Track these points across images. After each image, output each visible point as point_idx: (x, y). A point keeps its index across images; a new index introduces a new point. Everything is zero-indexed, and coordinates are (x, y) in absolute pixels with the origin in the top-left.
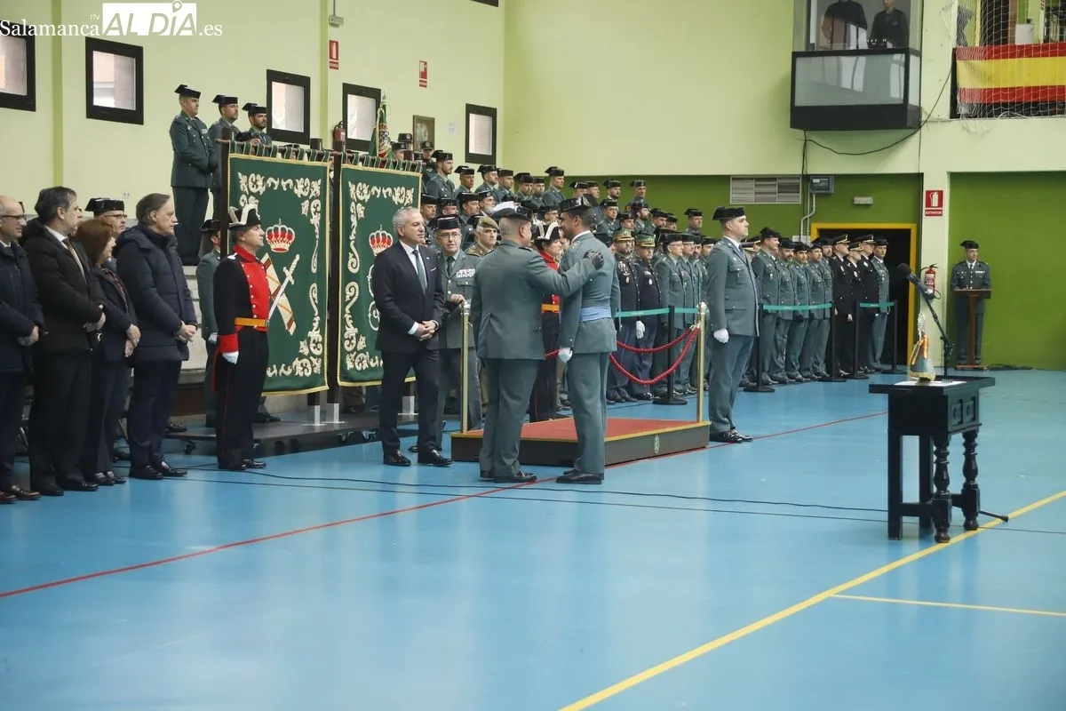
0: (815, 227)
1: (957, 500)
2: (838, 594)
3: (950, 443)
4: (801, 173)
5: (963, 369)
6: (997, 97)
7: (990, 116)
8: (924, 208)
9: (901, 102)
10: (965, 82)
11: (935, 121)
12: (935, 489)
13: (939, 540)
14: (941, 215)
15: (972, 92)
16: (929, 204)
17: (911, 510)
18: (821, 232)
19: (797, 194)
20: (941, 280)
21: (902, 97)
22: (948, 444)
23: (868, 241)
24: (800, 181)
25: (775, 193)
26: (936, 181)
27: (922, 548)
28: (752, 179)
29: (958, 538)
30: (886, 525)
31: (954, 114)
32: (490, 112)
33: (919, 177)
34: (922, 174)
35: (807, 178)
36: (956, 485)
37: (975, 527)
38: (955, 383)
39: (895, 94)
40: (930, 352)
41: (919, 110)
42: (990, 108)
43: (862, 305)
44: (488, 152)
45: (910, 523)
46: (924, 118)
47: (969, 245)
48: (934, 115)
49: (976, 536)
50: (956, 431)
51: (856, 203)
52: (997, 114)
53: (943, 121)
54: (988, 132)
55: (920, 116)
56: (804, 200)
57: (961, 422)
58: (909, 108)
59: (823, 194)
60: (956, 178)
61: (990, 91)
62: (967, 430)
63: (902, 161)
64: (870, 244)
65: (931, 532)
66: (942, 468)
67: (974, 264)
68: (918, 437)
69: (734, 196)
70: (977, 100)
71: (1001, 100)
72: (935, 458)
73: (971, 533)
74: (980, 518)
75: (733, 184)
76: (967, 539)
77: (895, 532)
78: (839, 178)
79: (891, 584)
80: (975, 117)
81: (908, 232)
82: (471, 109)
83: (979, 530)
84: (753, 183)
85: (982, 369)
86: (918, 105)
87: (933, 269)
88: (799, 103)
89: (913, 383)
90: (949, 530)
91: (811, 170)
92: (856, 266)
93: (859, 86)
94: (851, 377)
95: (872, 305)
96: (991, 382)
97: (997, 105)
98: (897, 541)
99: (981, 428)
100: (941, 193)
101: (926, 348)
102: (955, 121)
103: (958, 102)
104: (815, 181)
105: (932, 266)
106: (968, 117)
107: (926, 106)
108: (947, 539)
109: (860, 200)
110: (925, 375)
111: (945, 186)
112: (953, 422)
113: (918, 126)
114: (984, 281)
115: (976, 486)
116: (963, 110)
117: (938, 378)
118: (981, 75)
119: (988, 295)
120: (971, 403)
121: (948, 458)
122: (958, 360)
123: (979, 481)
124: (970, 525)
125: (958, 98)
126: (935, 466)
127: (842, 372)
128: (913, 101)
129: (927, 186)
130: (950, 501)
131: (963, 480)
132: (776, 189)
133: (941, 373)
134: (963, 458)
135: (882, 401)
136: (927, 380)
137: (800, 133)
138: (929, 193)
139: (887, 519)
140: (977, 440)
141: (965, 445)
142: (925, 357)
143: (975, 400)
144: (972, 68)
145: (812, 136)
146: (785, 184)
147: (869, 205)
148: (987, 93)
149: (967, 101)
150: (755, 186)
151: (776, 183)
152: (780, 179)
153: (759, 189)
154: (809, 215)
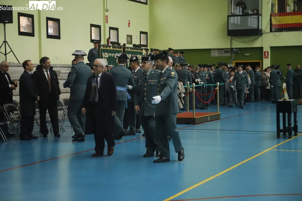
0: (234, 62)
4: (230, 47)
6: (283, 26)
7: (281, 31)
9: (257, 28)
10: (274, 22)
11: (266, 33)
14: (268, 58)
15: (276, 25)
16: (265, 55)
18: (236, 63)
19: (229, 53)
24: (230, 50)
25: (223, 53)
26: (267, 49)
28: (217, 50)
31: (271, 31)
32: (146, 33)
33: (262, 48)
34: (263, 47)
35: (232, 49)
39: (255, 26)
41: (261, 30)
42: (281, 29)
44: (145, 44)
46: (263, 32)
48: (266, 32)
51: (245, 55)
52: (283, 31)
53: (268, 33)
54: (280, 35)
56: (231, 55)
58: (259, 30)
59: (236, 53)
60: (272, 48)
63: (257, 44)
69: (212, 54)
70: (277, 27)
71: (284, 27)
75: (212, 51)
78: (240, 48)
80: (277, 32)
81: (259, 63)
82: (141, 33)
84: (217, 51)
88: (230, 29)
91: (233, 47)
100: (268, 52)
102: (271, 33)
103: (272, 28)
104: (234, 50)
106: (275, 32)
107: (264, 29)
109: (246, 54)
111: (269, 50)
113: (261, 34)
116: (273, 30)
118: (278, 20)
128: (260, 28)
129: (264, 50)
132: (224, 52)
137: (230, 37)
138: (265, 52)
144: (275, 18)
145: (233, 38)
146: (226, 51)
147: (249, 56)
148: (280, 25)
149: (274, 28)
150: (218, 51)
151: (224, 50)
152: (224, 49)
153: (219, 52)
154: (233, 59)
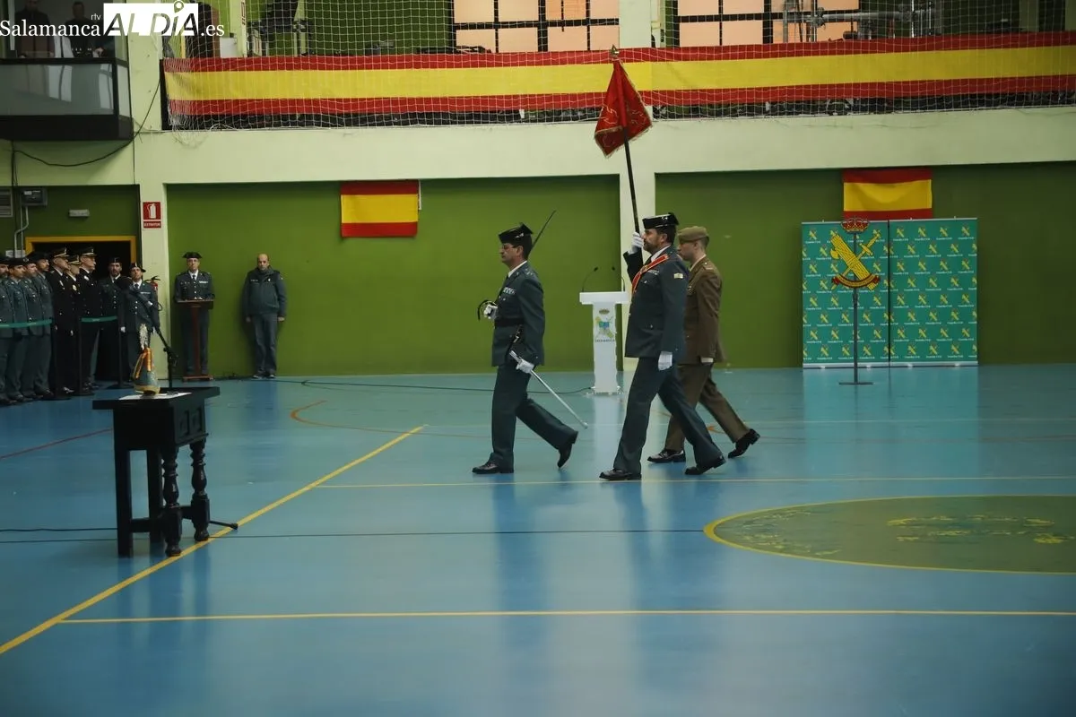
0: (30, 240)
1: (187, 513)
2: (66, 619)
3: (178, 455)
4: (10, 185)
5: (189, 380)
6: (207, 109)
7: (202, 128)
8: (142, 220)
9: (112, 113)
10: (175, 93)
11: (148, 133)
12: (164, 503)
13: (170, 553)
14: (160, 227)
15: (182, 102)
16: (147, 216)
17: (141, 525)
19: (7, 207)
20: (164, 292)
21: (112, 107)
22: (176, 457)
23: (88, 254)
24: (10, 193)
26: (153, 193)
27: (153, 563)
29: (188, 551)
30: (115, 543)
31: (166, 126)
33: (135, 189)
34: (138, 185)
35: (17, 190)
36: (185, 497)
37: (206, 538)
38: (180, 394)
39: (105, 104)
40: (153, 365)
41: (130, 121)
42: (201, 120)
43: (84, 320)
45: (141, 540)
46: (136, 129)
47: (189, 256)
48: (146, 127)
49: (206, 545)
50: (183, 443)
51: (71, 215)
52: (208, 126)
53: (156, 133)
54: (201, 143)
55: (132, 127)
56: (16, 213)
57: (188, 434)
58: (120, 118)
59: (35, 206)
60: (172, 189)
61: (200, 103)
62: (196, 440)
63: (116, 173)
64: (91, 257)
65: (163, 546)
66: (171, 480)
67: (196, 274)
68: (145, 452)
70: (187, 112)
71: (211, 113)
72: (163, 471)
73: (202, 544)
74: (210, 528)
76: (197, 551)
77: (125, 549)
78: (52, 189)
79: (123, 603)
80: (187, 129)
81: (127, 244)
83: (210, 540)
85: (208, 380)
86: (128, 115)
87: (155, 281)
89: (137, 397)
90: (180, 543)
91: (22, 182)
92: (75, 279)
93: (67, 95)
94: (77, 393)
95: (94, 320)
96: (216, 392)
97: (207, 117)
98: (126, 559)
99: (208, 439)
100: (158, 205)
101: (149, 361)
102: (168, 133)
103: (169, 113)
104: (26, 193)
105: (153, 279)
106: (180, 128)
107: (138, 117)
108: (178, 552)
109: (75, 213)
110: (150, 388)
111: (162, 198)
112: (179, 433)
113: (130, 137)
115: (206, 496)
116: (174, 122)
117: (163, 391)
118: (187, 87)
119: (209, 306)
120: (197, 414)
121: (177, 470)
123: (208, 491)
124: (200, 536)
125: (169, 111)
126: (163, 479)
127: (66, 389)
128: (123, 111)
129: (144, 198)
130: (179, 513)
131: (192, 491)
133: (166, 385)
134: (192, 469)
135: (107, 417)
136: (153, 393)
137: (6, 144)
138: (147, 205)
139: (116, 537)
140: (204, 451)
141: (193, 456)
142: (149, 369)
143: (201, 411)
144: (181, 81)
145: (21, 146)
147: (86, 217)
148: (197, 105)
149: (178, 112)
154: (22, 229)
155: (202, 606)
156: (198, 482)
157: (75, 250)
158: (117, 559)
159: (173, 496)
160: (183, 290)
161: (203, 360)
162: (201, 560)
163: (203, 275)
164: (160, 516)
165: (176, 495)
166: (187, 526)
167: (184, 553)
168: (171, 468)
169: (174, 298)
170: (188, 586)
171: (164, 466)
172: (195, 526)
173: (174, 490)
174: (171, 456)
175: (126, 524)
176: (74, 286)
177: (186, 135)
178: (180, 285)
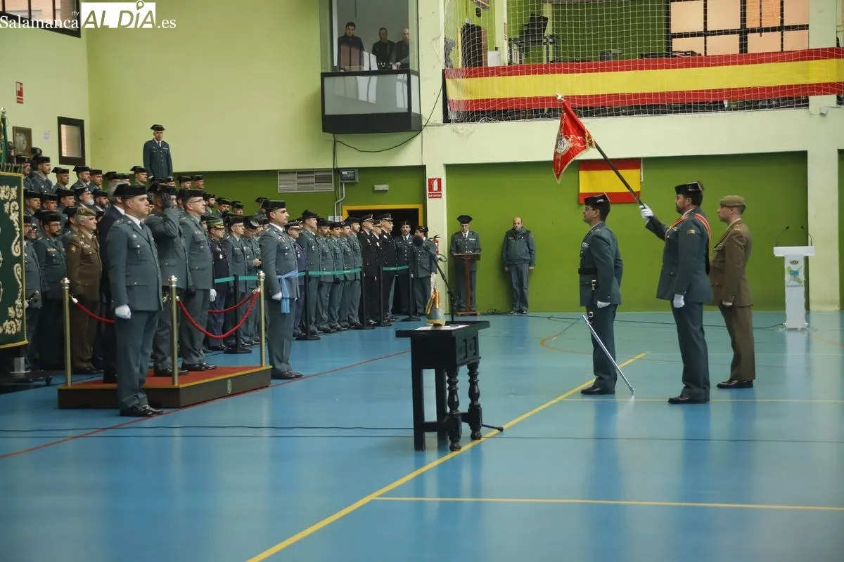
0: (346, 209)
1: (466, 417)
2: (378, 497)
3: (459, 373)
4: (332, 167)
5: (462, 315)
6: (477, 106)
7: (473, 121)
8: (428, 192)
9: (406, 111)
10: (452, 95)
11: (433, 125)
12: (448, 410)
13: (453, 449)
14: (440, 197)
15: (458, 102)
16: (431, 189)
17: (431, 427)
18: (351, 213)
19: (329, 184)
20: (443, 248)
21: (407, 107)
22: (457, 374)
23: (387, 218)
24: (332, 173)
25: (313, 183)
26: (435, 171)
27: (440, 456)
28: (295, 173)
29: (466, 447)
30: (412, 440)
31: (446, 120)
32: (79, 124)
33: (422, 169)
34: (425, 166)
35: (337, 171)
36: (464, 406)
37: (479, 438)
38: (460, 327)
39: (401, 105)
40: (440, 304)
41: (420, 116)
42: (472, 115)
43: (384, 269)
44: (76, 155)
45: (431, 438)
46: (424, 123)
48: (431, 121)
49: (479, 445)
50: (462, 364)
51: (375, 189)
52: (478, 120)
53: (439, 125)
54: (472, 133)
55: (421, 122)
56: (336, 188)
57: (466, 357)
58: (412, 115)
59: (350, 183)
60: (450, 168)
61: (472, 101)
62: (471, 362)
63: (408, 157)
64: (388, 221)
65: (446, 443)
66: (453, 392)
67: (467, 233)
68: (434, 370)
69: (282, 186)
70: (462, 109)
71: (480, 109)
72: (447, 385)
73: (476, 442)
74: (483, 430)
75: (280, 177)
76: (474, 447)
77: (419, 445)
78: (361, 170)
79: (418, 486)
80: (462, 122)
81: (416, 211)
82: (62, 121)
83: (482, 439)
84: (296, 175)
85: (475, 315)
86: (418, 112)
87: (437, 239)
88: (328, 112)
89: (429, 328)
90: (461, 440)
91: (341, 165)
92: (378, 238)
93: (372, 98)
94: (379, 325)
95: (392, 269)
96: (486, 324)
97: (477, 112)
98: (421, 452)
99: (481, 361)
100: (439, 180)
101: (437, 301)
102: (447, 125)
103: (449, 110)
104: (343, 173)
105: (435, 237)
106: (457, 122)
107: (425, 114)
108: (460, 448)
109: (379, 187)
110: (438, 321)
111: (442, 174)
112: (460, 357)
113: (419, 129)
114: (476, 247)
115: (479, 406)
116: (452, 116)
117: (447, 323)
118: (465, 90)
119: (478, 257)
120: (473, 341)
121: (458, 385)
122: (459, 308)
123: (481, 401)
124: (475, 437)
125: (449, 108)
126: (448, 392)
127: (371, 321)
128: (415, 110)
129: (429, 176)
130: (460, 418)
131: (469, 401)
132: (314, 180)
133: (449, 319)
134: (468, 384)
135: (407, 342)
136: (440, 325)
137: (330, 136)
138: (431, 180)
139: (413, 435)
140: (478, 370)
141: (469, 374)
142: (437, 307)
143: (475, 339)
144: (458, 85)
145: (340, 138)
146: (321, 176)
147: (386, 191)
148: (469, 103)
149: (455, 109)
150: (298, 177)
151: (314, 175)
152: (316, 172)
153: (300, 181)
154: (340, 200)
155: (476, 490)
156: (474, 395)
157: (378, 215)
158: (413, 452)
159: (454, 405)
160: (457, 246)
161: (472, 300)
162: (476, 454)
163: (473, 234)
164: (445, 420)
165: (457, 404)
166: (465, 428)
167: (462, 450)
168: (453, 383)
169: (450, 252)
170: (466, 475)
171: (448, 382)
172: (471, 428)
173: (456, 400)
174: (453, 373)
175: (421, 426)
176: (378, 243)
177: (461, 127)
178: (456, 242)
